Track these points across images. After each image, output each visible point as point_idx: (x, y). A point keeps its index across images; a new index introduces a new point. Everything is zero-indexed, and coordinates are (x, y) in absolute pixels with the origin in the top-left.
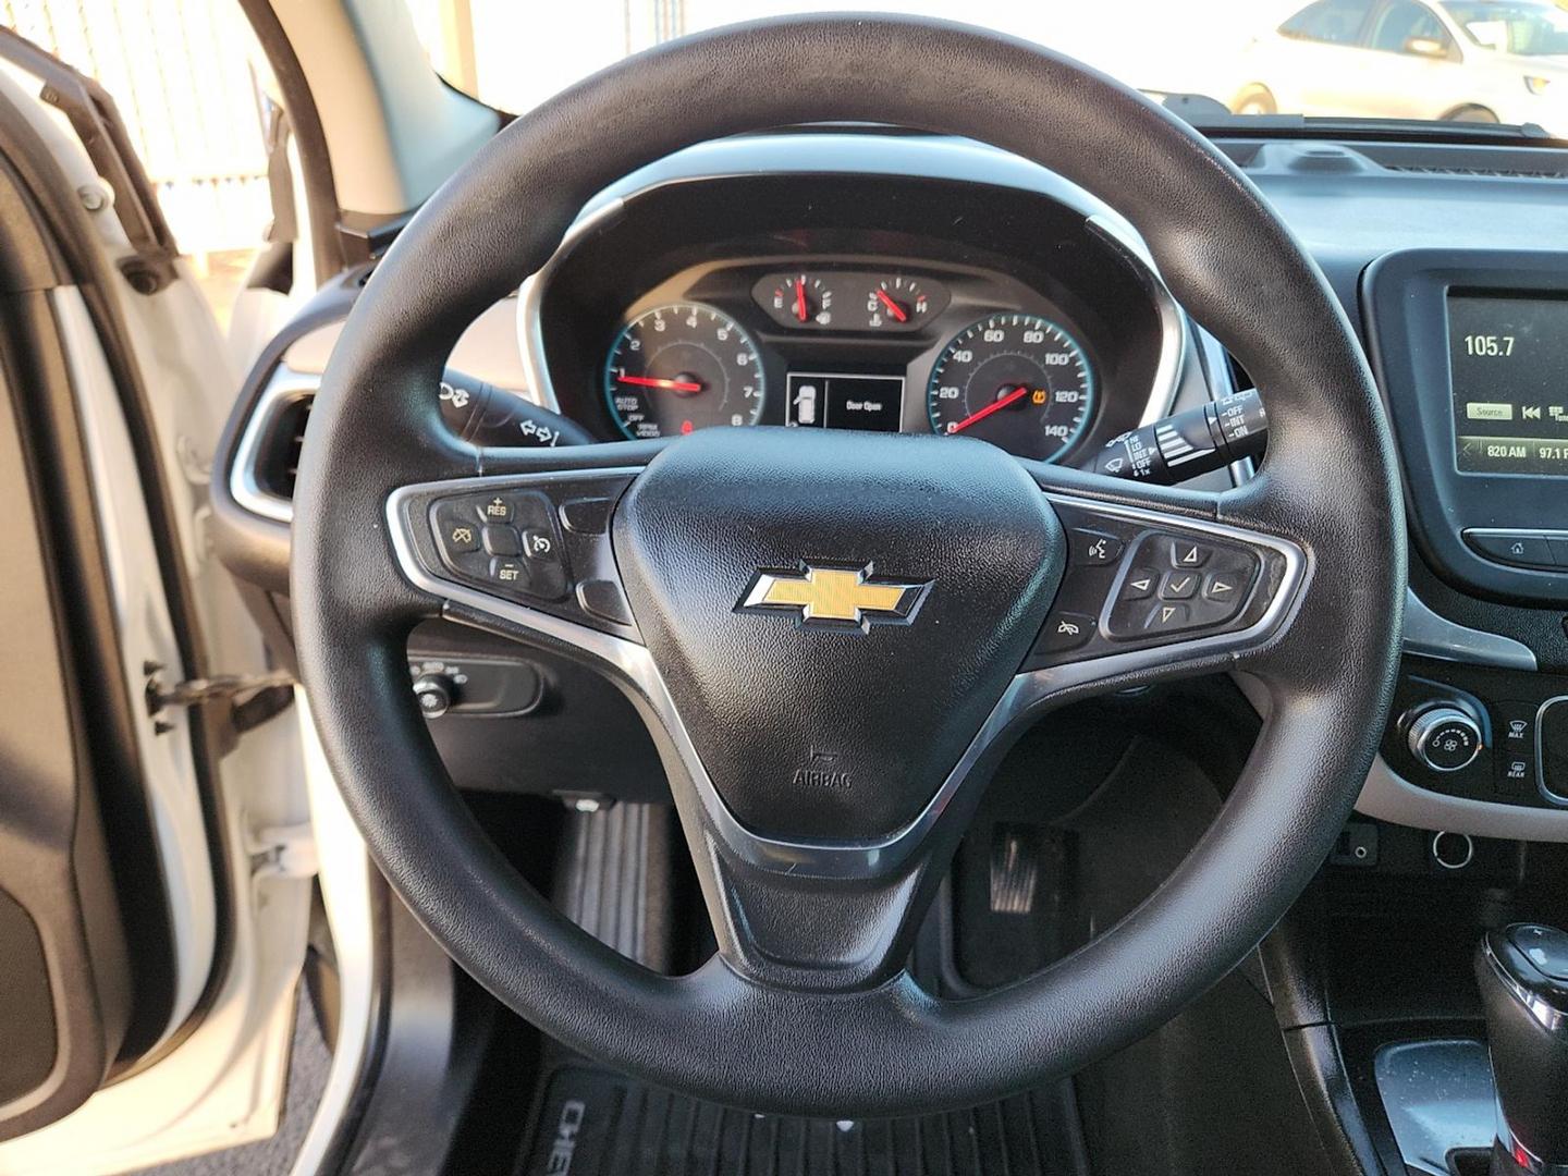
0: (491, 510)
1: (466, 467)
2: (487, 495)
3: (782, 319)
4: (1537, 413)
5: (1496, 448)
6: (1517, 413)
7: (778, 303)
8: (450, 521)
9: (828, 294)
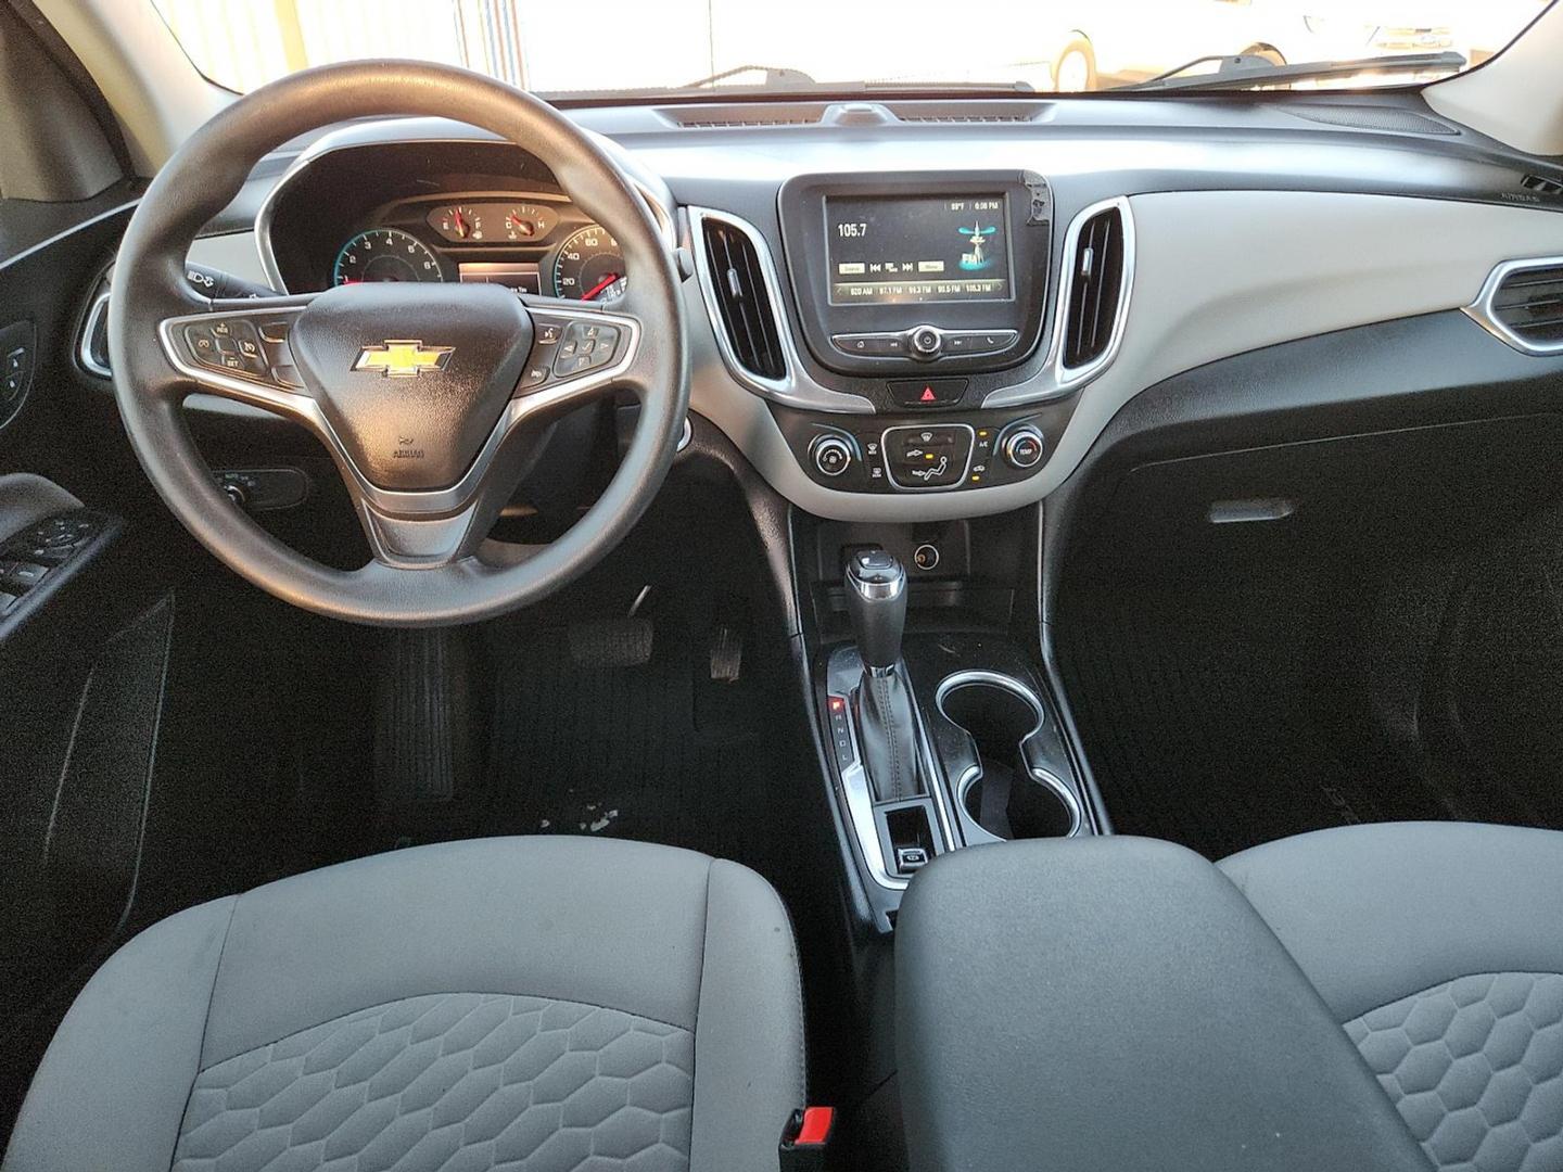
0: (219, 329)
1: (203, 308)
2: (216, 323)
3: (451, 238)
4: (878, 268)
5: (856, 290)
6: (867, 268)
7: (446, 226)
8: (196, 336)
9: (478, 219)
